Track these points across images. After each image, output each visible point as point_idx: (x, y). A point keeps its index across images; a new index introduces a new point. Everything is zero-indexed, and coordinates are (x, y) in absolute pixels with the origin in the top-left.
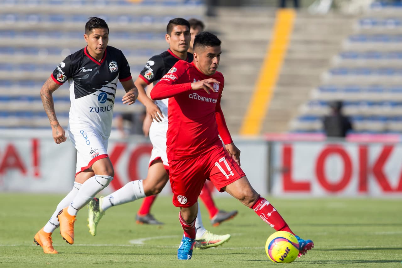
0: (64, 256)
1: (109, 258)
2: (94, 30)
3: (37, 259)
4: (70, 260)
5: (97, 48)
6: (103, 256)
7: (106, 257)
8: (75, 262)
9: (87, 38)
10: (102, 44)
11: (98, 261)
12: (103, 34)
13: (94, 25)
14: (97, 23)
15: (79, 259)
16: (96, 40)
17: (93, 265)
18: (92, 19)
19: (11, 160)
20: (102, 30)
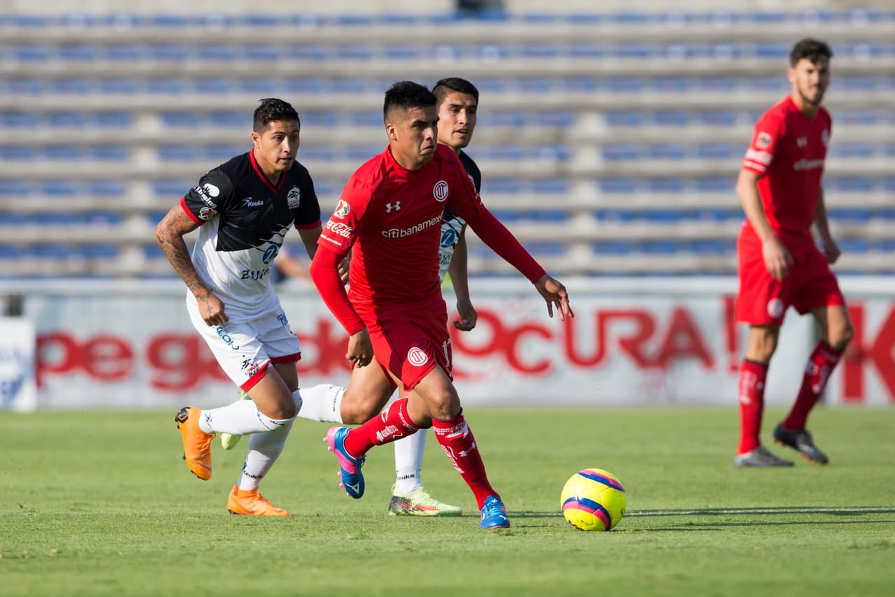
0: (789, 532)
1: (880, 536)
2: (272, 124)
3: (734, 541)
4: (800, 542)
5: (279, 159)
6: (867, 532)
7: (874, 533)
8: (811, 545)
9: (259, 140)
10: (289, 151)
11: (857, 541)
12: (290, 130)
13: (273, 115)
14: (278, 109)
15: (820, 538)
16: (277, 143)
17: (849, 551)
18: (267, 103)
19: (683, 341)
20: (289, 124)
